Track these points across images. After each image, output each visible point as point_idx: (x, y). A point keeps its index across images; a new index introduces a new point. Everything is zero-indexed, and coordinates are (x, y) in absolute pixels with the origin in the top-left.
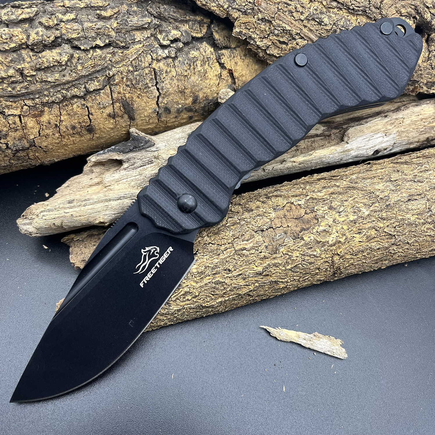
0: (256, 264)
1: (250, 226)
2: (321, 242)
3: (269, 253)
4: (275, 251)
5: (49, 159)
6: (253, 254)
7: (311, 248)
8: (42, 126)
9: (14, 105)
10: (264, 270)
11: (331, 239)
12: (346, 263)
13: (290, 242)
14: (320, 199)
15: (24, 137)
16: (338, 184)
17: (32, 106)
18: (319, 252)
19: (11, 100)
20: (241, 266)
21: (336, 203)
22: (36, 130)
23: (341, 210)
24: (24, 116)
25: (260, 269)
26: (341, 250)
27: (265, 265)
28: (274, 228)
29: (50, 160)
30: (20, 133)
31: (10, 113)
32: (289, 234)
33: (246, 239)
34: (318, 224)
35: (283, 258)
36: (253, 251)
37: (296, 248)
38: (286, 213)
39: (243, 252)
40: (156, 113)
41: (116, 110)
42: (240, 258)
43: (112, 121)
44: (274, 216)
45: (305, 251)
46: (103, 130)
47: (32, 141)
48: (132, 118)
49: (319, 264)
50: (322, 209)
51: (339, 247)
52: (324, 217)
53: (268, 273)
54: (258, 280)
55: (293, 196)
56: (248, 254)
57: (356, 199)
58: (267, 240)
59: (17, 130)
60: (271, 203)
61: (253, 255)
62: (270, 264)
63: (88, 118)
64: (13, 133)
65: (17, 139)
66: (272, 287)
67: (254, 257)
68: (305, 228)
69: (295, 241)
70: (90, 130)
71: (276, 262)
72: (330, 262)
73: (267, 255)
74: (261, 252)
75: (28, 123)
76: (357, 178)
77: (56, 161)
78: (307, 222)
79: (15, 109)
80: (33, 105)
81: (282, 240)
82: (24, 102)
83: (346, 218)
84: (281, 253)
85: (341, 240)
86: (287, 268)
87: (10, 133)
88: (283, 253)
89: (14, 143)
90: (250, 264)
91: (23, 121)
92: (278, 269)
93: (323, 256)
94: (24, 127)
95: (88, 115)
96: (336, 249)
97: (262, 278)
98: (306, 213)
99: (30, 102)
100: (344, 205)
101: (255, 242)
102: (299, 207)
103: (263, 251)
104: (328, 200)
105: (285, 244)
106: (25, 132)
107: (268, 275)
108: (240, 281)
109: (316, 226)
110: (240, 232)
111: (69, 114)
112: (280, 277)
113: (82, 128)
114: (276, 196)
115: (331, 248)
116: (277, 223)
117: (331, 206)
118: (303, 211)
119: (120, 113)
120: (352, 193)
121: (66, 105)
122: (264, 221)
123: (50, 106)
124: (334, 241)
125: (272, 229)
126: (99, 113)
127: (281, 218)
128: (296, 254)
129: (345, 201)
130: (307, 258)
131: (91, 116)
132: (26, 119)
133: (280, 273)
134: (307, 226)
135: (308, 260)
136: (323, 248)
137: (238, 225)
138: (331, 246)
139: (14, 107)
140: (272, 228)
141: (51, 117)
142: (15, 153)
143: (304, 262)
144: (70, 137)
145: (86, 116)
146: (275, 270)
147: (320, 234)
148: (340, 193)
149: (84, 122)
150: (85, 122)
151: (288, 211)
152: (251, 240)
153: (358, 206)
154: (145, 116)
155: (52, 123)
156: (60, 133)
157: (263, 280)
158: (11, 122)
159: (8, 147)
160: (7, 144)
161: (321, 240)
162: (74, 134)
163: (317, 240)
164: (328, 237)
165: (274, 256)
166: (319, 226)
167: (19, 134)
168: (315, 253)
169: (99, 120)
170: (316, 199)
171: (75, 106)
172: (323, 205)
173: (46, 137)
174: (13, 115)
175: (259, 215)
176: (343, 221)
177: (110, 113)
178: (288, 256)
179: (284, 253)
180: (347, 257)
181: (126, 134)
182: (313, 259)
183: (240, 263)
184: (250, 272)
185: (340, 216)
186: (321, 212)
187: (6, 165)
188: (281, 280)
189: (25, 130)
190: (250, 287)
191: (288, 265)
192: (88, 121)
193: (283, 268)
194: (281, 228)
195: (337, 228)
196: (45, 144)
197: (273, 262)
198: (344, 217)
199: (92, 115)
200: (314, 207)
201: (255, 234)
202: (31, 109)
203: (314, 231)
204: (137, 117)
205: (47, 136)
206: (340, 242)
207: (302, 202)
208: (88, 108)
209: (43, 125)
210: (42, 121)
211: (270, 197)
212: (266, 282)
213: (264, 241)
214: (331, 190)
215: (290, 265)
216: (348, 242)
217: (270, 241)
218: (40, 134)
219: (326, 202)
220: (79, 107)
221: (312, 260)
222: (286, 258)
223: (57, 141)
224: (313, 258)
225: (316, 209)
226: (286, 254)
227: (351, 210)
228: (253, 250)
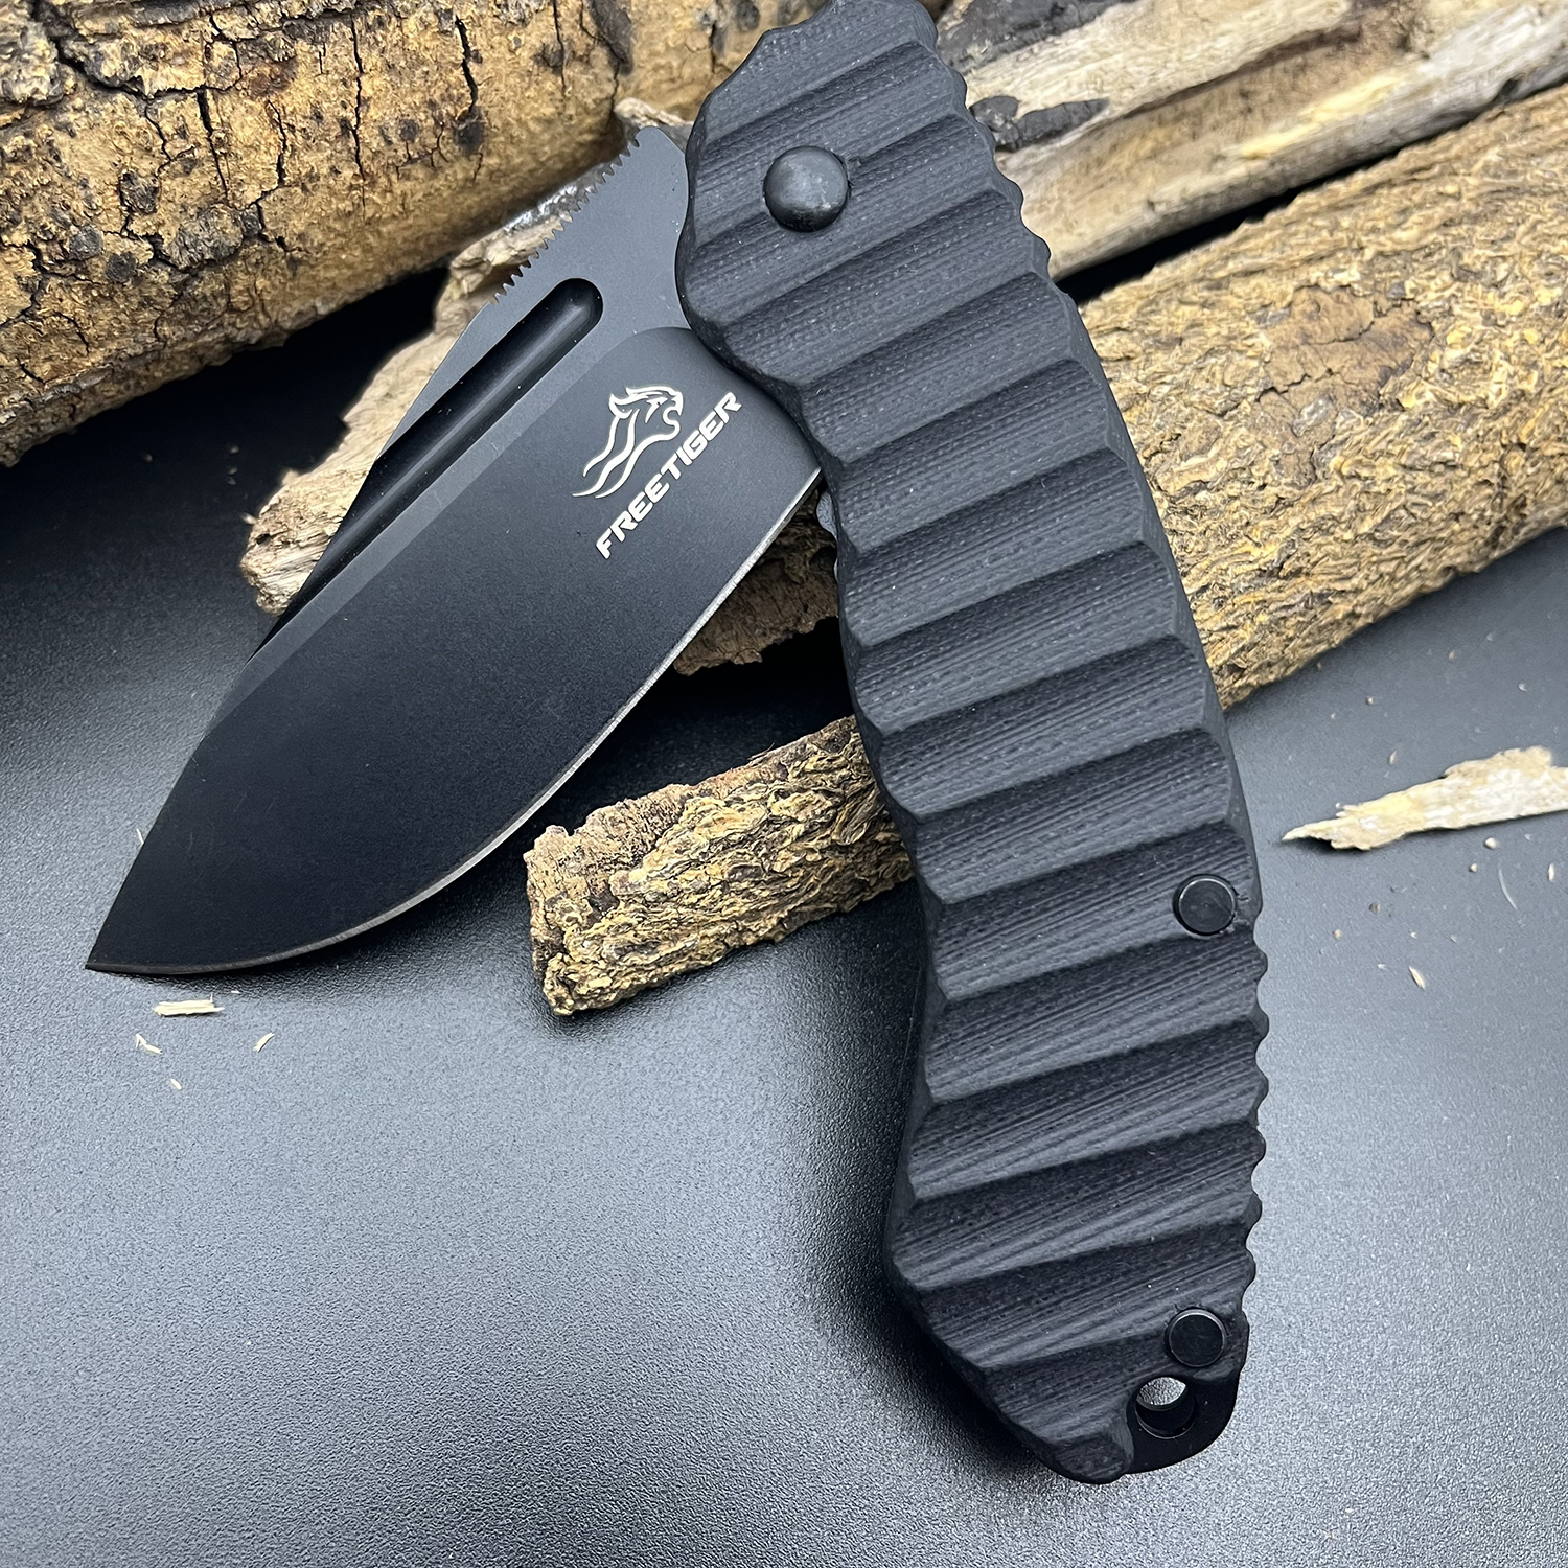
0: (1257, 536)
1: (1195, 398)
2: (1461, 405)
3: (1293, 484)
4: (1313, 471)
5: (297, 306)
6: (1235, 498)
7: (1433, 435)
8: (290, 136)
9: (175, 43)
10: (1284, 555)
11: (1495, 388)
12: (1541, 477)
13: (1356, 429)
14: (1412, 252)
15: (220, 196)
16: (1450, 189)
17: (247, 40)
18: (1461, 447)
19: (161, 21)
20: (1203, 554)
21: (1477, 252)
22: (266, 158)
23: (1501, 275)
24: (219, 92)
25: (1271, 553)
26: (1531, 423)
27: (1288, 532)
28: (1281, 388)
29: (300, 313)
30: (204, 181)
31: (162, 84)
32: (1342, 400)
33: (1193, 449)
34: (1436, 339)
35: (1345, 495)
36: (1234, 489)
37: (1383, 445)
38: (1309, 327)
39: (1198, 497)
40: (709, 31)
41: (566, 32)
42: (1191, 525)
43: (549, 86)
44: (1268, 344)
45: (1413, 452)
46: (516, 131)
47: (251, 212)
48: (621, 63)
49: (1461, 495)
50: (1432, 285)
51: (1524, 417)
52: (1450, 312)
53: (1298, 564)
54: (1268, 596)
55: (1308, 261)
56: (1219, 500)
57: (1539, 227)
58: (1272, 436)
59: (194, 162)
60: (1235, 302)
61: (1237, 503)
62: (1304, 526)
63: (463, 78)
64: (179, 179)
65: (192, 212)
66: (1310, 623)
67: (1242, 511)
68: (1393, 364)
69: (1371, 420)
70: (471, 133)
71: (1323, 512)
72: (1494, 480)
73: (1286, 492)
74: (1264, 486)
75: (236, 126)
76: (1507, 158)
77: (323, 310)
78: (1395, 344)
79: (180, 60)
80: (249, 35)
81: (1325, 426)
82: (214, 26)
83: (1526, 299)
84: (1336, 476)
85: (1525, 385)
86: (1361, 531)
87: (167, 184)
88: (1339, 472)
89: (182, 231)
90: (1232, 539)
91: (214, 118)
92: (1331, 539)
93: (1472, 462)
94: (219, 149)
95: (464, 65)
96: (1515, 426)
97: (1280, 589)
98: (1379, 314)
99: (238, 20)
100: (1507, 254)
101: (1232, 451)
102: (1345, 297)
103: (1269, 479)
104: (1444, 251)
105: (1340, 438)
106: (224, 170)
107: (1297, 573)
108: (1206, 616)
109: (1433, 349)
110: (1159, 427)
111: (390, 67)
112: (1339, 573)
113: (443, 127)
114: (1249, 273)
115: (1498, 425)
116: (1287, 368)
117: (1461, 267)
118: (1365, 308)
119: (581, 43)
120: (1517, 210)
121: (380, 22)
122: (1239, 367)
123: (319, 30)
124: (1505, 394)
125: (1272, 396)
126: (502, 49)
127: (1297, 347)
128: (1386, 469)
129: (1503, 240)
130: (1422, 478)
131: (473, 67)
132: (227, 102)
133: (1336, 557)
134: (1400, 357)
135: (1425, 485)
136: (1470, 431)
137: (1148, 405)
138: (1496, 416)
139: (176, 54)
140: (1273, 389)
141: (321, 86)
142: (185, 283)
143: (1414, 498)
144: (394, 177)
145: (455, 65)
146: (1320, 546)
147: (1451, 376)
148: (1475, 219)
149: (447, 98)
150: (451, 97)
151: (1310, 317)
152: (1214, 450)
153: (1555, 250)
154: (668, 47)
155: (327, 117)
156: (358, 161)
157: (1283, 595)
158: (168, 128)
159: (160, 258)
160: (156, 240)
161: (1464, 398)
162: (410, 160)
163: (1447, 402)
164: (1482, 383)
165: (1314, 489)
166: (1442, 347)
167: (201, 180)
168: (1448, 454)
169: (502, 86)
170: (1397, 253)
171: (411, 24)
172: (1429, 269)
173: (304, 188)
174: (172, 91)
175: (1211, 352)
176: (1520, 315)
177: (545, 47)
178: (1358, 483)
179: (1345, 471)
180: (1549, 452)
181: (593, 143)
182: (1441, 479)
183: (1197, 543)
184: (1239, 570)
185: (1502, 296)
186: (1432, 295)
187: (140, 350)
188: (1339, 586)
189: (222, 161)
190: (1240, 632)
191: (1362, 520)
192: (466, 91)
193: (1348, 536)
194: (1307, 384)
195: (1504, 343)
196: (298, 224)
197: (1312, 516)
198: (1517, 298)
199: (479, 60)
200: (1401, 285)
201: (1219, 422)
202: (245, 53)
203: (1433, 367)
204: (639, 54)
205: (308, 182)
206: (1523, 393)
207: (1352, 274)
208: (462, 29)
209: (292, 128)
210: (289, 109)
211: (1224, 283)
212: (1293, 602)
213: (1261, 443)
214: (1439, 213)
215: (1368, 518)
216: (1551, 390)
217: (1284, 440)
218: (281, 171)
219: (1436, 257)
220: (427, 26)
221: (1438, 484)
222: (1354, 493)
223: (346, 206)
224: (1440, 474)
225: (1412, 290)
226: (1351, 477)
227: (1536, 268)
228: (1230, 484)
